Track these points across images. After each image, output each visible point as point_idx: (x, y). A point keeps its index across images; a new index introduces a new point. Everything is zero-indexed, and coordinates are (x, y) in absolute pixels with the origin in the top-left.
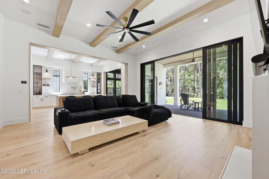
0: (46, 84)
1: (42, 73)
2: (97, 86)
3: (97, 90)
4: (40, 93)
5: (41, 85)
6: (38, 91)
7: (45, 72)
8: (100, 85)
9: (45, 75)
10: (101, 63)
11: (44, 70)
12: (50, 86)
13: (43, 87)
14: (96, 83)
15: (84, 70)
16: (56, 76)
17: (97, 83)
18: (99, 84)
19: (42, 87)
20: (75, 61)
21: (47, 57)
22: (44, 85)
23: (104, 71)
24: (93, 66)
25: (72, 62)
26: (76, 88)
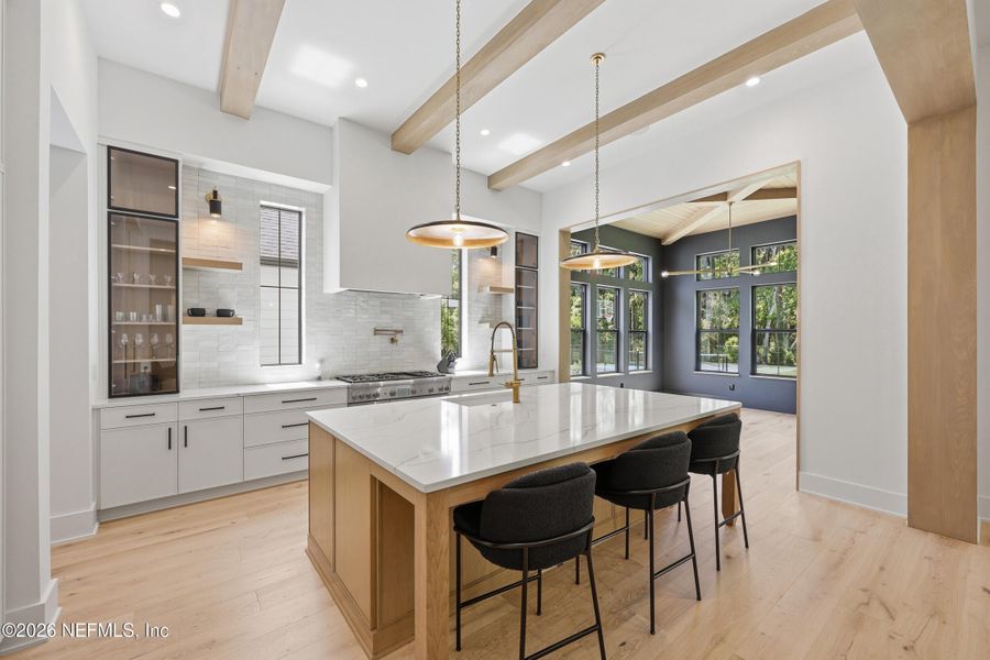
0: (211, 308)
1: (180, 220)
4: (162, 380)
5: (171, 309)
6: (145, 362)
7: (200, 217)
9: (201, 236)
10: (566, 164)
11: (191, 199)
12: (239, 322)
13: (189, 331)
14: (512, 298)
16: (280, 263)
17: (519, 303)
19: (183, 328)
20: (406, 138)
21: (220, 94)
22: (197, 313)
23: (563, 226)
24: (498, 190)
25: (389, 150)
26: (402, 332)
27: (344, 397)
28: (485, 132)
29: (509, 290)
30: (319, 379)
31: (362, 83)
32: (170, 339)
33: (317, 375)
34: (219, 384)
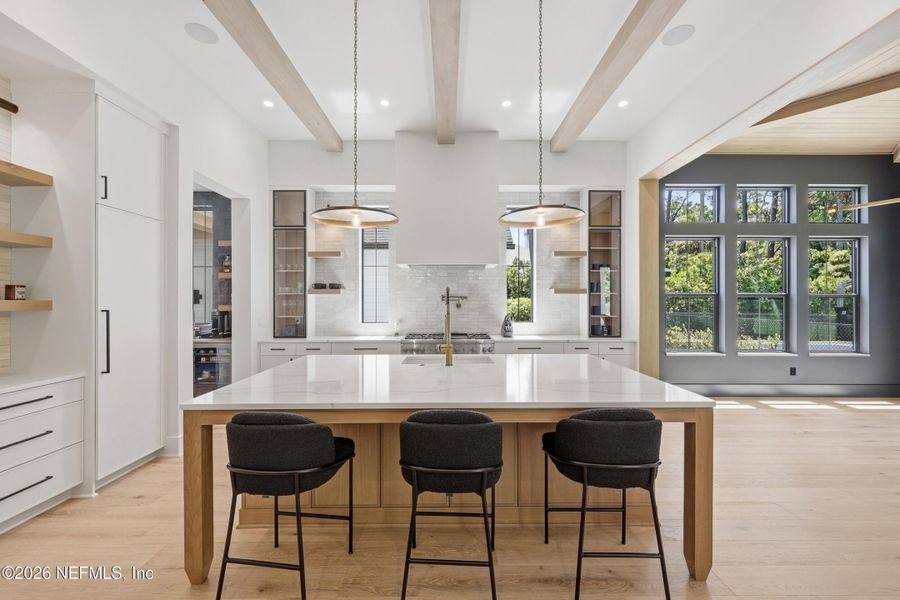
1: (307, 229)
2: (594, 287)
3: (594, 310)
6: (297, 317)
8: (611, 278)
13: (312, 298)
14: (585, 261)
15: (503, 188)
17: (593, 267)
18: (604, 272)
19: (310, 296)
23: (644, 172)
24: (563, 152)
25: (437, 146)
26: (466, 298)
27: (399, 347)
28: (507, 104)
29: (583, 253)
30: (397, 334)
31: (385, 103)
32: (301, 303)
33: (396, 331)
34: (334, 334)
